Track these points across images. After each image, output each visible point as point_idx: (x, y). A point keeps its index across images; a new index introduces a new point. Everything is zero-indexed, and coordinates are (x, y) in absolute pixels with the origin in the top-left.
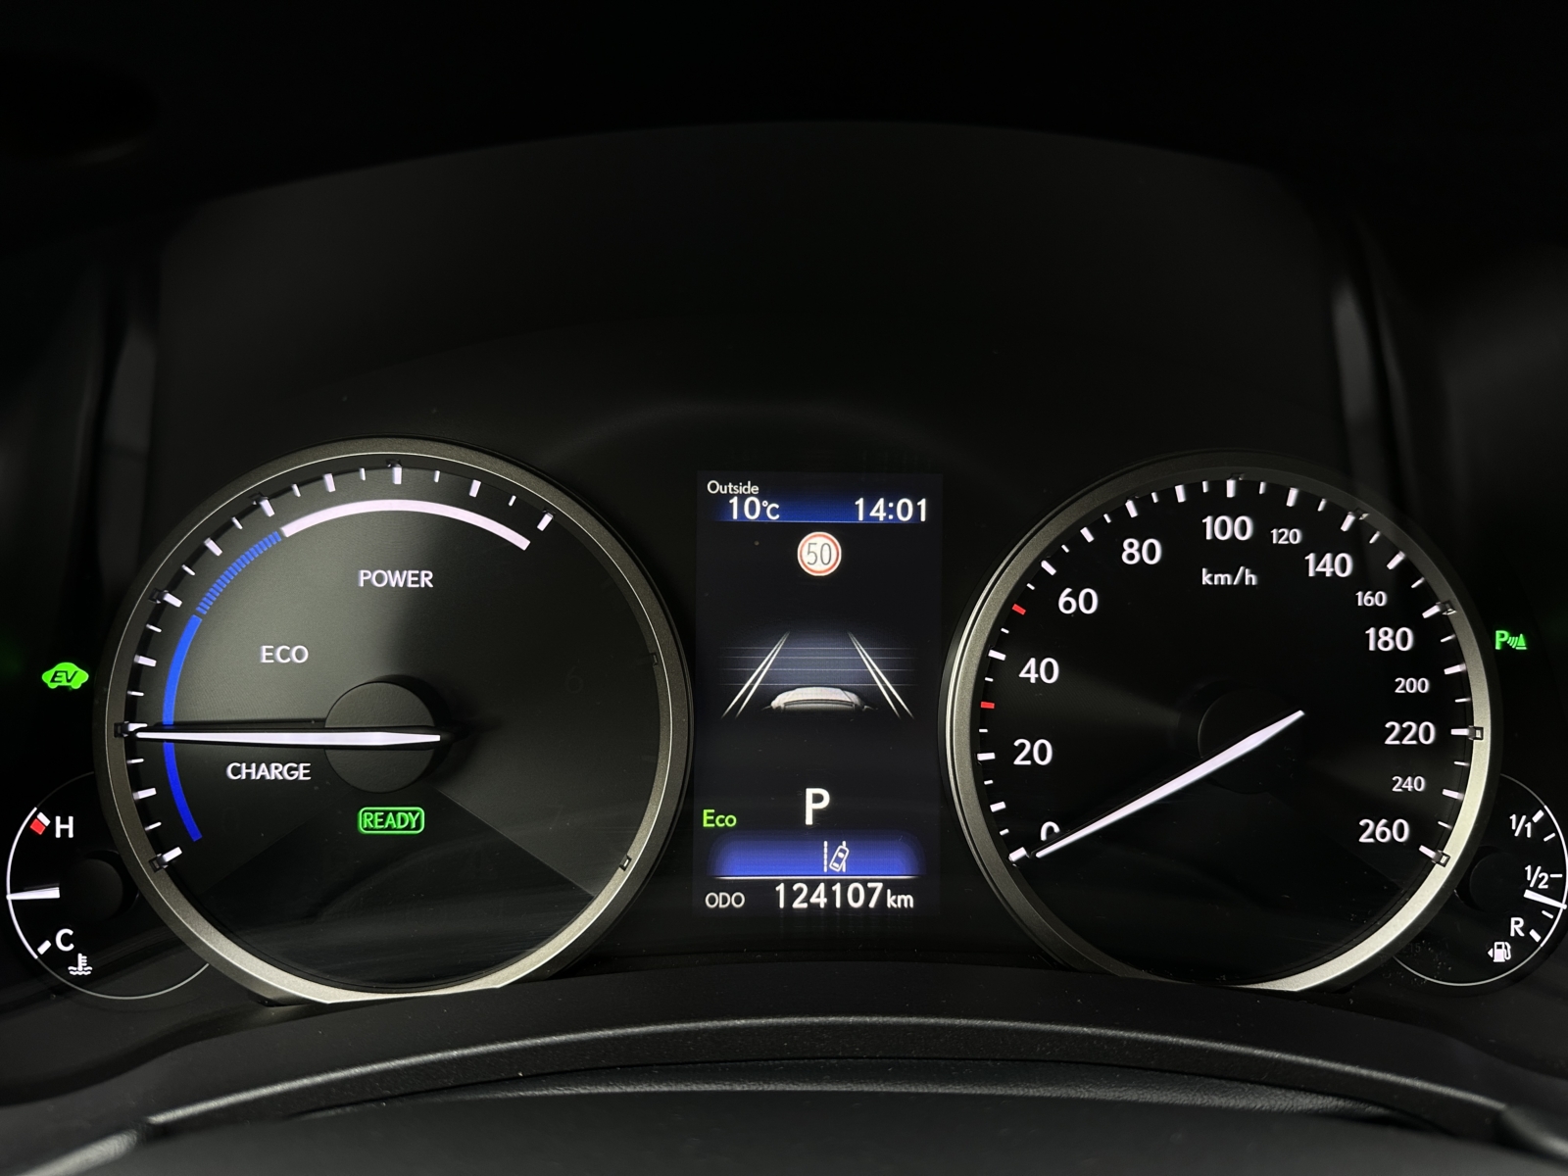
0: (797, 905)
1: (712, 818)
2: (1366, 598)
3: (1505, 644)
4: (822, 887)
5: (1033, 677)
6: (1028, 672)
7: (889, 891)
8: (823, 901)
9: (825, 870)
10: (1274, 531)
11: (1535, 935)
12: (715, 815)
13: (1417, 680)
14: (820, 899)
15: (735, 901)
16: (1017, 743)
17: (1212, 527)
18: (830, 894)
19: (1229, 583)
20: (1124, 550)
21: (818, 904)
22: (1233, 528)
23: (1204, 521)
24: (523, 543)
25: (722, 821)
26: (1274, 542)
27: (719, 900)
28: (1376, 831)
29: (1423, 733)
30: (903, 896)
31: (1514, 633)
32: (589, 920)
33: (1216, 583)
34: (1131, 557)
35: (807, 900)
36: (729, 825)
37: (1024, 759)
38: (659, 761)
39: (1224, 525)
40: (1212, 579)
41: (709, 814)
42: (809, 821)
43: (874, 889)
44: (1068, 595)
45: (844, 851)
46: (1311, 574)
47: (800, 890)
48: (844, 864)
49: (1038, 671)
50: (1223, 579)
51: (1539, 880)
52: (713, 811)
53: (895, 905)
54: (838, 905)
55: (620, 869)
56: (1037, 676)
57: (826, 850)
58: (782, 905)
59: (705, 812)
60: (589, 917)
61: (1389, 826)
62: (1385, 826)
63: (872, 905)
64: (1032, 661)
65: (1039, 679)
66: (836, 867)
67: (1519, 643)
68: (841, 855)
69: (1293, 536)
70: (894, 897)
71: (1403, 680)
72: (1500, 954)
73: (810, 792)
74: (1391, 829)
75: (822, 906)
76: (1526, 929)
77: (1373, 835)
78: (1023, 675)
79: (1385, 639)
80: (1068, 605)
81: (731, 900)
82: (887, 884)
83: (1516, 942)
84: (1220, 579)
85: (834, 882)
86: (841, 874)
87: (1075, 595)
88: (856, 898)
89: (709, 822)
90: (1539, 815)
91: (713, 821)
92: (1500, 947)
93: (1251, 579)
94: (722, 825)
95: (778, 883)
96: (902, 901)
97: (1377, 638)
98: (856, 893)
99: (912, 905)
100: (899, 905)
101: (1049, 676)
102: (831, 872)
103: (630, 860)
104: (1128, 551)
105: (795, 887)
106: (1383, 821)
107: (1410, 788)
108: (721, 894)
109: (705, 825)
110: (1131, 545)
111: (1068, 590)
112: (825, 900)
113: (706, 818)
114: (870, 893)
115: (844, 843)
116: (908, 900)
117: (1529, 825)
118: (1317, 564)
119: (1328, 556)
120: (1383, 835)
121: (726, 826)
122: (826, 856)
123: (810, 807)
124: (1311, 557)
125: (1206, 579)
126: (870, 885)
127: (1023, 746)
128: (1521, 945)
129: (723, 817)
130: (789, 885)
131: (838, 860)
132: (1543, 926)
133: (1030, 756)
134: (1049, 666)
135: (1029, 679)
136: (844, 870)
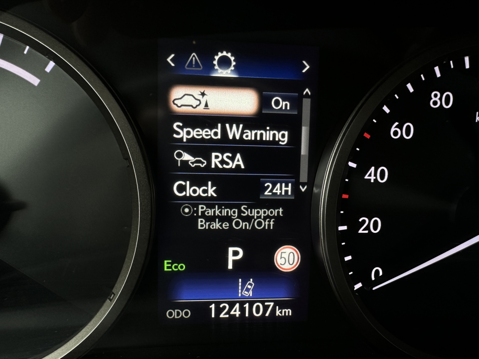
0: (222, 316)
1: (170, 265)
4: (237, 305)
5: (372, 178)
6: (370, 175)
7: (277, 307)
8: (238, 313)
9: (240, 295)
12: (172, 264)
14: (236, 312)
15: (184, 314)
16: (360, 220)
18: (242, 310)
20: (432, 99)
21: (235, 315)
24: (35, 81)
25: (176, 267)
27: (175, 314)
30: (285, 310)
32: (88, 333)
34: (435, 103)
35: (228, 313)
36: (181, 270)
37: (364, 230)
38: (132, 231)
41: (168, 263)
42: (230, 267)
43: (269, 306)
44: (396, 127)
45: (251, 285)
47: (224, 307)
48: (251, 293)
49: (375, 175)
52: (170, 261)
53: (281, 315)
54: (247, 315)
55: (108, 300)
56: (375, 178)
57: (240, 284)
58: (213, 316)
59: (166, 262)
60: (88, 330)
63: (267, 315)
64: (373, 169)
65: (376, 180)
66: (246, 293)
68: (249, 287)
70: (280, 310)
73: (231, 250)
75: (237, 316)
78: (366, 177)
80: (396, 133)
81: (182, 314)
82: (276, 303)
85: (245, 303)
86: (249, 297)
87: (400, 127)
88: (258, 311)
89: (168, 268)
91: (170, 267)
94: (177, 270)
95: (211, 303)
96: (285, 312)
98: (258, 308)
99: (290, 314)
100: (283, 315)
101: (382, 178)
102: (243, 297)
103: (114, 295)
104: (434, 99)
105: (221, 306)
108: (176, 311)
109: (166, 269)
110: (436, 96)
111: (397, 123)
112: (240, 313)
113: (166, 265)
114: (266, 308)
115: (251, 280)
116: (288, 312)
121: (179, 270)
122: (240, 288)
123: (231, 258)
126: (266, 304)
127: (364, 221)
129: (176, 265)
130: (217, 304)
131: (248, 290)
133: (368, 228)
134: (383, 172)
135: (370, 179)
136: (251, 295)
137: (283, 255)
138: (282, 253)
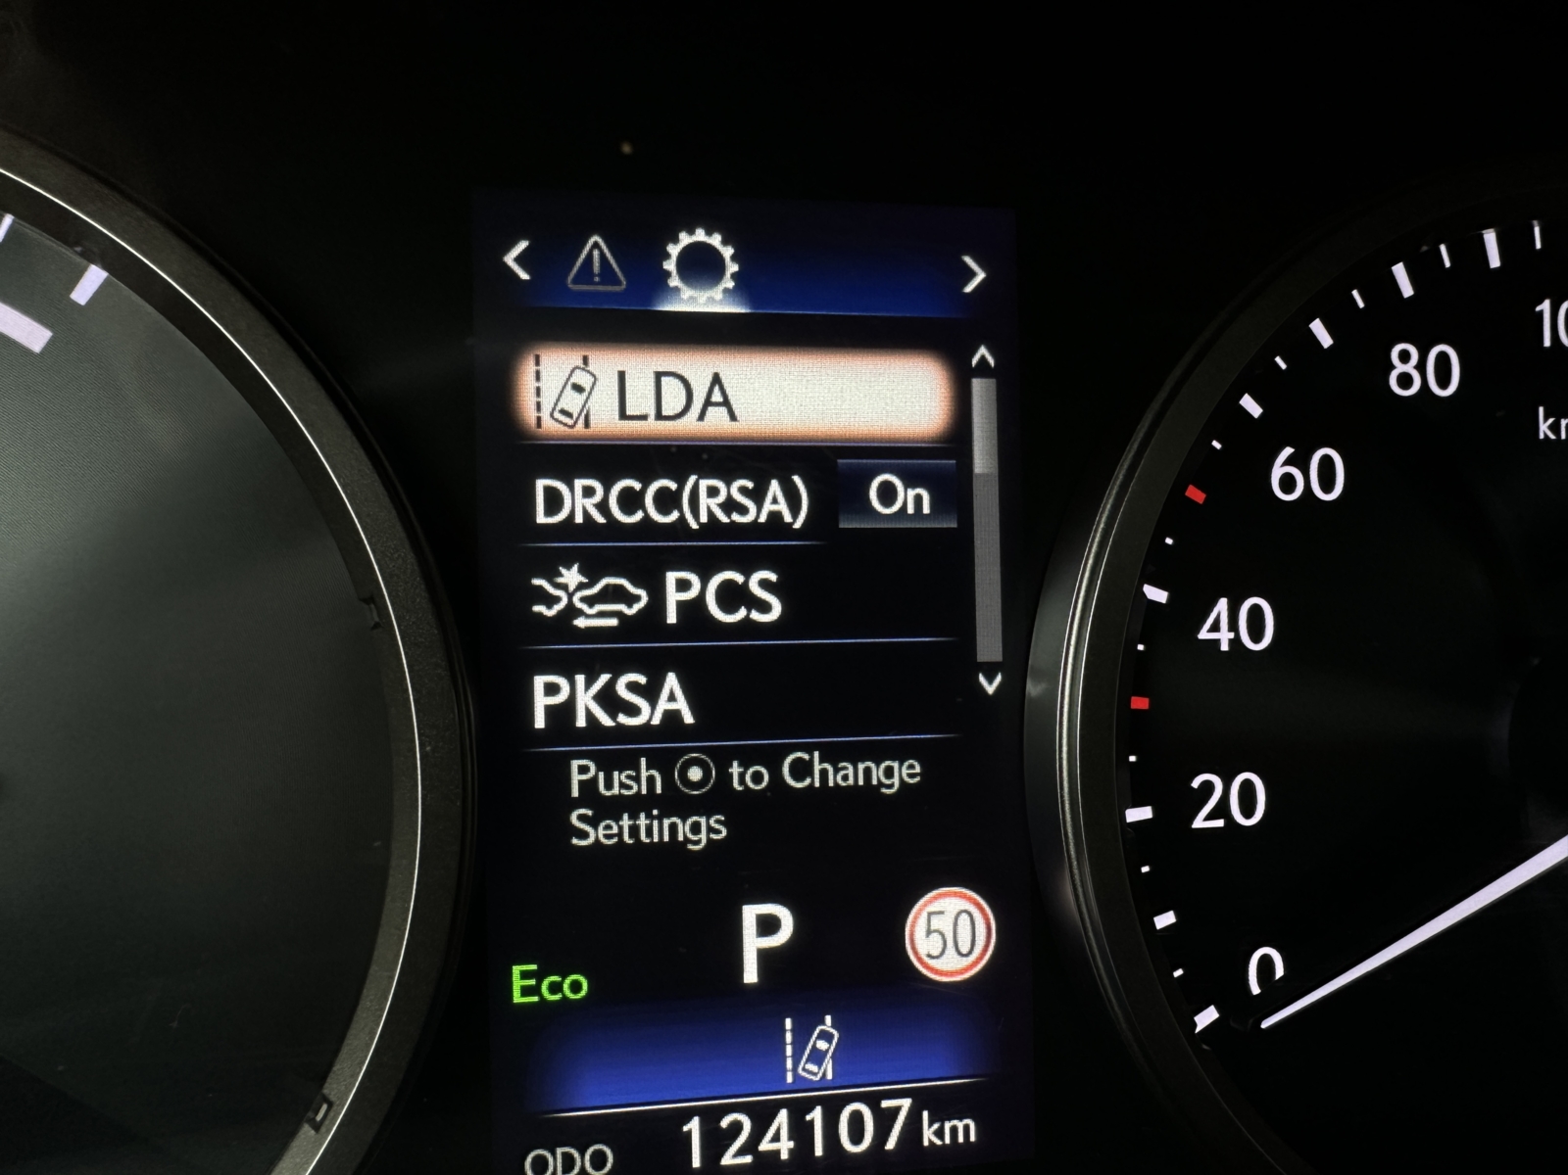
0: (728, 1159)
1: (532, 982)
4: (783, 1117)
5: (1225, 637)
6: (1215, 628)
7: (925, 1114)
8: (785, 1147)
9: (790, 1078)
12: (539, 975)
14: (779, 1141)
15: (591, 1162)
16: (1196, 783)
17: (1553, 322)
18: (801, 1131)
20: (1392, 367)
21: (777, 1153)
24: (33, 335)
25: (555, 988)
27: (555, 1163)
30: (955, 1122)
34: (1405, 380)
35: (750, 1147)
36: (572, 996)
37: (1210, 817)
38: (393, 863)
40: (1557, 428)
41: (525, 975)
42: (751, 975)
43: (897, 1110)
44: (1287, 462)
45: (827, 1037)
47: (737, 1127)
48: (828, 1065)
49: (1233, 626)
52: (534, 967)
53: (938, 1142)
54: (819, 1151)
55: (306, 1127)
56: (1232, 635)
57: (789, 1037)
58: (696, 1163)
59: (516, 970)
63: (891, 1145)
64: (1222, 606)
65: (1236, 642)
66: (811, 1071)
68: (822, 1045)
70: (936, 1126)
73: (750, 913)
75: (784, 1156)
78: (1204, 634)
80: (1288, 483)
81: (584, 1161)
82: (921, 1099)
85: (809, 1105)
86: (823, 1085)
87: (1300, 461)
88: (856, 1134)
89: (526, 991)
91: (535, 990)
94: (557, 997)
95: (686, 1115)
96: (954, 1130)
98: (856, 1120)
99: (973, 1138)
100: (948, 1140)
101: (1256, 636)
102: (801, 1084)
103: (330, 1105)
104: (1400, 368)
105: (725, 1123)
108: (559, 1151)
109: (518, 998)
110: (1405, 357)
111: (1288, 451)
112: (792, 1144)
113: (517, 983)
114: (885, 1119)
115: (828, 1019)
116: (965, 1129)
121: (565, 998)
122: (789, 1050)
123: (752, 944)
125: (1544, 428)
126: (885, 1104)
127: (1208, 787)
129: (556, 979)
130: (710, 1117)
131: (817, 1057)
133: (1222, 810)
134: (1256, 615)
135: (1217, 642)
136: (830, 1076)
137: (936, 923)
138: (930, 914)
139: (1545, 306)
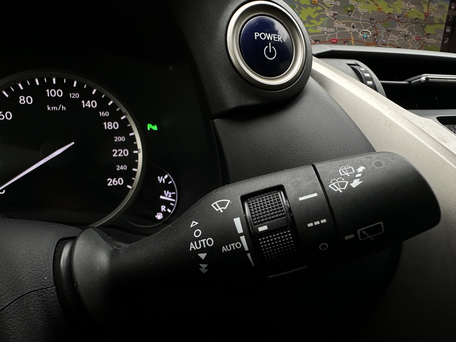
2: (102, 114)
3: (151, 129)
10: (70, 94)
11: (169, 211)
13: (121, 137)
17: (49, 93)
19: (57, 109)
20: (20, 100)
22: (57, 93)
23: (46, 91)
26: (71, 97)
28: (112, 182)
29: (124, 153)
31: (153, 125)
33: (52, 109)
39: (53, 92)
40: (51, 108)
46: (84, 107)
50: (54, 108)
51: (168, 195)
61: (117, 180)
62: (116, 180)
67: (155, 128)
69: (77, 96)
71: (117, 138)
72: (159, 216)
74: (118, 181)
76: (166, 209)
77: (112, 183)
79: (109, 126)
83: (163, 213)
84: (53, 108)
90: (166, 177)
92: (159, 215)
93: (64, 108)
97: (107, 125)
106: (115, 179)
107: (122, 169)
117: (164, 180)
118: (85, 104)
119: (89, 102)
120: (115, 183)
124: (83, 102)
125: (49, 108)
128: (165, 214)
132: (171, 208)
139: (48, 90)
